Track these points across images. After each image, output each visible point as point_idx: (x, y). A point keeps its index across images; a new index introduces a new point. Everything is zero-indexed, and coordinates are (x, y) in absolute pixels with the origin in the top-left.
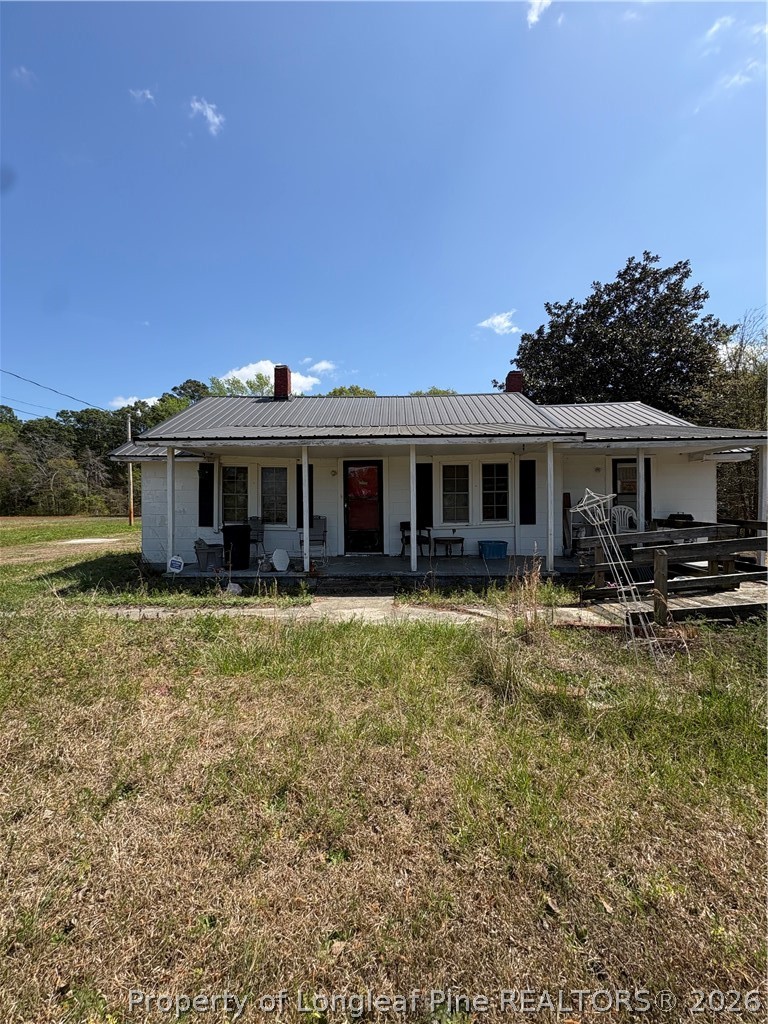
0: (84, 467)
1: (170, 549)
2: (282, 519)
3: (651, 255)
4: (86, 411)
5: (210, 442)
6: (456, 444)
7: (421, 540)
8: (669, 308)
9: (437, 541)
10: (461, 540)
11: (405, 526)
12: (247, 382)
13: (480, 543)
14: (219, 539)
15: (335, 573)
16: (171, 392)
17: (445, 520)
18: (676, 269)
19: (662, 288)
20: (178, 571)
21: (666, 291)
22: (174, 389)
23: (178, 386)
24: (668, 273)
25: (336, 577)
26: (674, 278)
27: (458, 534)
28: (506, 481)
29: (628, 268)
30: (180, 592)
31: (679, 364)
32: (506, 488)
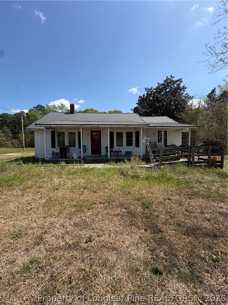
0: (3, 132)
1: (46, 153)
2: (75, 146)
3: (172, 76)
4: (4, 114)
5: (56, 125)
6: (119, 127)
7: (111, 151)
8: (176, 91)
9: (115, 151)
10: (121, 151)
11: (107, 148)
12: (58, 106)
13: (126, 152)
14: (59, 151)
15: (89, 159)
16: (33, 109)
17: (117, 146)
18: (179, 80)
19: (175, 85)
20: (48, 159)
21: (176, 86)
22: (34, 107)
23: (35, 107)
24: (176, 81)
25: (89, 160)
26: (178, 83)
27: (120, 150)
28: (132, 136)
29: (167, 79)
30: (50, 163)
31: (179, 106)
32: (132, 138)
